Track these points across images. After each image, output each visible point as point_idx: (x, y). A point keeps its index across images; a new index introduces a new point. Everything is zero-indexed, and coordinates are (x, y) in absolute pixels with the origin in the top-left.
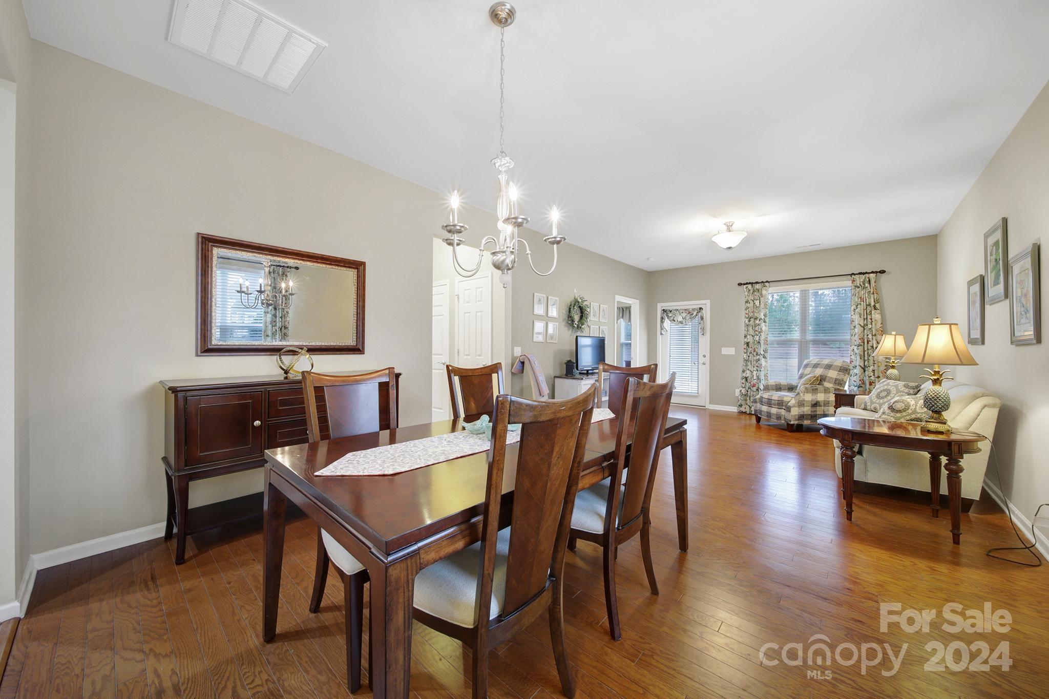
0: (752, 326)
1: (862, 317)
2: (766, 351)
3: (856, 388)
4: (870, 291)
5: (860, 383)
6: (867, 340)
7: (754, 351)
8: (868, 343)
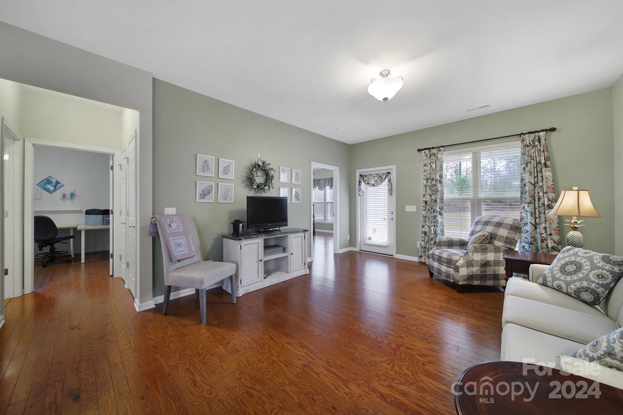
0: (430, 186)
1: (533, 174)
2: (441, 209)
3: (528, 244)
4: (540, 149)
5: (532, 240)
6: (538, 198)
7: (432, 209)
8: (539, 201)
